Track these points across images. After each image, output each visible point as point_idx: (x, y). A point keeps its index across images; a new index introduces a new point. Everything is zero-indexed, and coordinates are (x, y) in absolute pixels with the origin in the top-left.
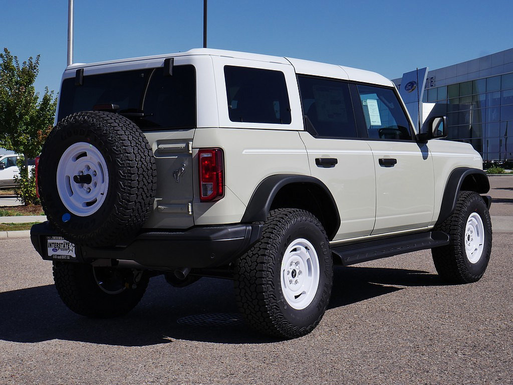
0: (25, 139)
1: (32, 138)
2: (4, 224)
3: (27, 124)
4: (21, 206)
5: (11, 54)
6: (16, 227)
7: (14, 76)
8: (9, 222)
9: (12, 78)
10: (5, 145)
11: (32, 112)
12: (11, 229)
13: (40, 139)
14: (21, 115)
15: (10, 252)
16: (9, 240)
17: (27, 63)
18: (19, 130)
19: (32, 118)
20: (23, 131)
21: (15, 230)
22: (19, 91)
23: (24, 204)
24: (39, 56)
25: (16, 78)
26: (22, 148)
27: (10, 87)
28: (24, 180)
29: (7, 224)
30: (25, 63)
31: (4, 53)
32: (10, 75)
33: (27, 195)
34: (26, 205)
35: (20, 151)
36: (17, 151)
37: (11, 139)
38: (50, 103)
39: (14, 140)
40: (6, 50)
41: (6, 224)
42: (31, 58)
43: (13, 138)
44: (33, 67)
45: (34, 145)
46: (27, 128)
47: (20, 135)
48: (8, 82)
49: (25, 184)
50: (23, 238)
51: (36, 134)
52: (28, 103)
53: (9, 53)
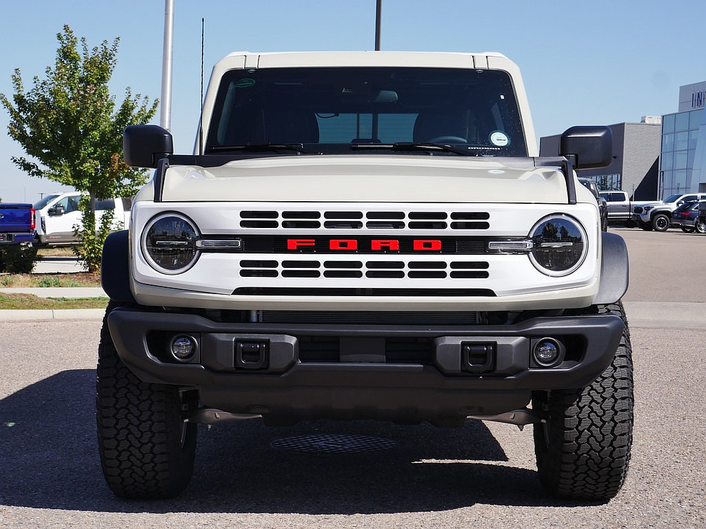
0: (92, 167)
1: (103, 167)
2: (49, 298)
3: (95, 145)
4: (83, 272)
5: (74, 34)
6: (67, 304)
7: (76, 69)
8: (57, 297)
9: (74, 73)
10: (60, 176)
11: (104, 126)
12: (60, 307)
13: (116, 168)
14: (87, 131)
15: (49, 340)
16: (52, 324)
17: (100, 50)
18: (83, 153)
19: (103, 135)
20: (89, 154)
21: (66, 308)
22: (86, 92)
23: (87, 270)
24: (118, 38)
25: (81, 73)
26: (85, 181)
27: (71, 86)
28: (89, 232)
29: (56, 299)
30: (95, 49)
31: (63, 33)
32: (71, 68)
33: (92, 255)
34: (91, 271)
35: (83, 187)
36: (79, 187)
37: (70, 167)
38: (133, 114)
39: (74, 170)
40: (66, 28)
41: (52, 299)
42: (106, 41)
43: (73, 166)
44: (107, 56)
45: (105, 177)
46: (95, 151)
47: (84, 161)
48: (68, 79)
49: (91, 238)
50: (75, 320)
51: (109, 160)
52: (97, 111)
53: (71, 32)
